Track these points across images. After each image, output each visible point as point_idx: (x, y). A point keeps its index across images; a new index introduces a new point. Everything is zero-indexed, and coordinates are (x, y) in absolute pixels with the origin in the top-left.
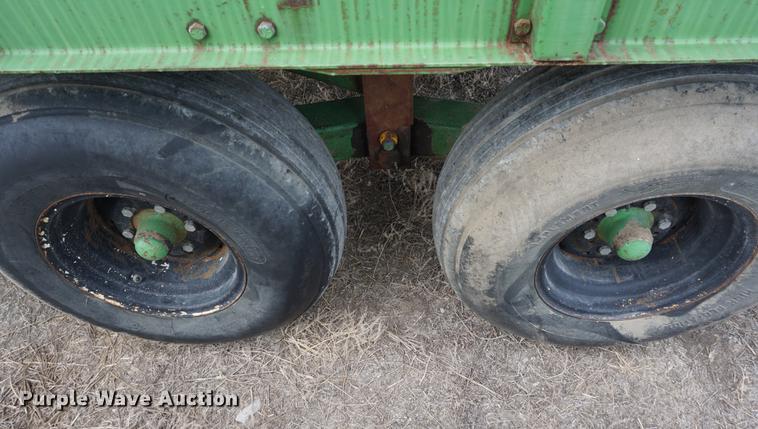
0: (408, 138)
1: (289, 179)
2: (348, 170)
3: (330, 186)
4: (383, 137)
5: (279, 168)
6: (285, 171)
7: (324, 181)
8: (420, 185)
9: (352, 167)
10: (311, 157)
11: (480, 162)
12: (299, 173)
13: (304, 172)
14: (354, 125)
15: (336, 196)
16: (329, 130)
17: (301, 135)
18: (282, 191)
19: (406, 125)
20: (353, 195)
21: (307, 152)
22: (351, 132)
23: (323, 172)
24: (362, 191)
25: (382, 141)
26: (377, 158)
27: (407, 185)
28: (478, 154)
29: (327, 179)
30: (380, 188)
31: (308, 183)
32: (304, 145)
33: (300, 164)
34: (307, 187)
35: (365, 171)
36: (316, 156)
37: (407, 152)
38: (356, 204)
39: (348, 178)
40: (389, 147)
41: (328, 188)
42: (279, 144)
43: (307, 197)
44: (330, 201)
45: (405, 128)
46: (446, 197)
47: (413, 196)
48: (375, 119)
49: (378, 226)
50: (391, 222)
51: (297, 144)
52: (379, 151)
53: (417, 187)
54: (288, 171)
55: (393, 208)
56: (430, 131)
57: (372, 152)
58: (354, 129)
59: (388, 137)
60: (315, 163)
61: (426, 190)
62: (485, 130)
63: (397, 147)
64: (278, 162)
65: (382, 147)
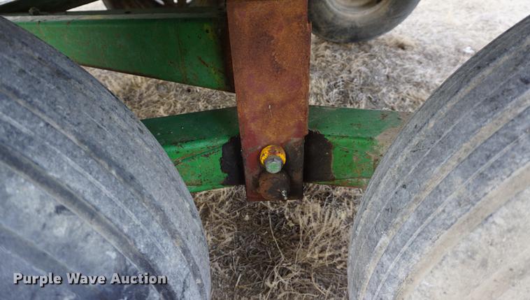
0: (300, 155)
1: (61, 228)
2: (223, 203)
3: (174, 234)
4: (266, 153)
5: (34, 204)
6: (51, 207)
7: (156, 226)
8: (305, 219)
9: (227, 199)
10: (129, 179)
11: (483, 178)
12: (92, 214)
13: (106, 210)
14: (224, 141)
15: (185, 251)
16: (188, 147)
17: (110, 136)
18: (39, 257)
19: (297, 135)
20: (229, 231)
21: (121, 170)
22: (221, 149)
23: (158, 209)
24: (238, 226)
25: (263, 159)
26: (257, 185)
27: (290, 219)
28: (469, 164)
29: (165, 222)
30: (259, 223)
31: (115, 232)
32: (114, 155)
33: (97, 194)
34: (113, 242)
35: (242, 204)
36: (141, 180)
37: (298, 176)
38: (232, 242)
39: (223, 211)
40: (274, 168)
41: (167, 241)
42: (44, 148)
43: (114, 263)
44: (172, 264)
45: (295, 140)
46: (392, 251)
47: (298, 231)
48: (253, 126)
49: (258, 269)
50: (273, 264)
51: (96, 152)
52: (259, 176)
53: (302, 221)
54: (60, 209)
55: (275, 247)
56: (329, 146)
57: (249, 176)
58: (224, 146)
59: (273, 153)
60: (140, 191)
61: (313, 224)
62: (478, 116)
63: (286, 168)
64: (32, 189)
65: (263, 170)
